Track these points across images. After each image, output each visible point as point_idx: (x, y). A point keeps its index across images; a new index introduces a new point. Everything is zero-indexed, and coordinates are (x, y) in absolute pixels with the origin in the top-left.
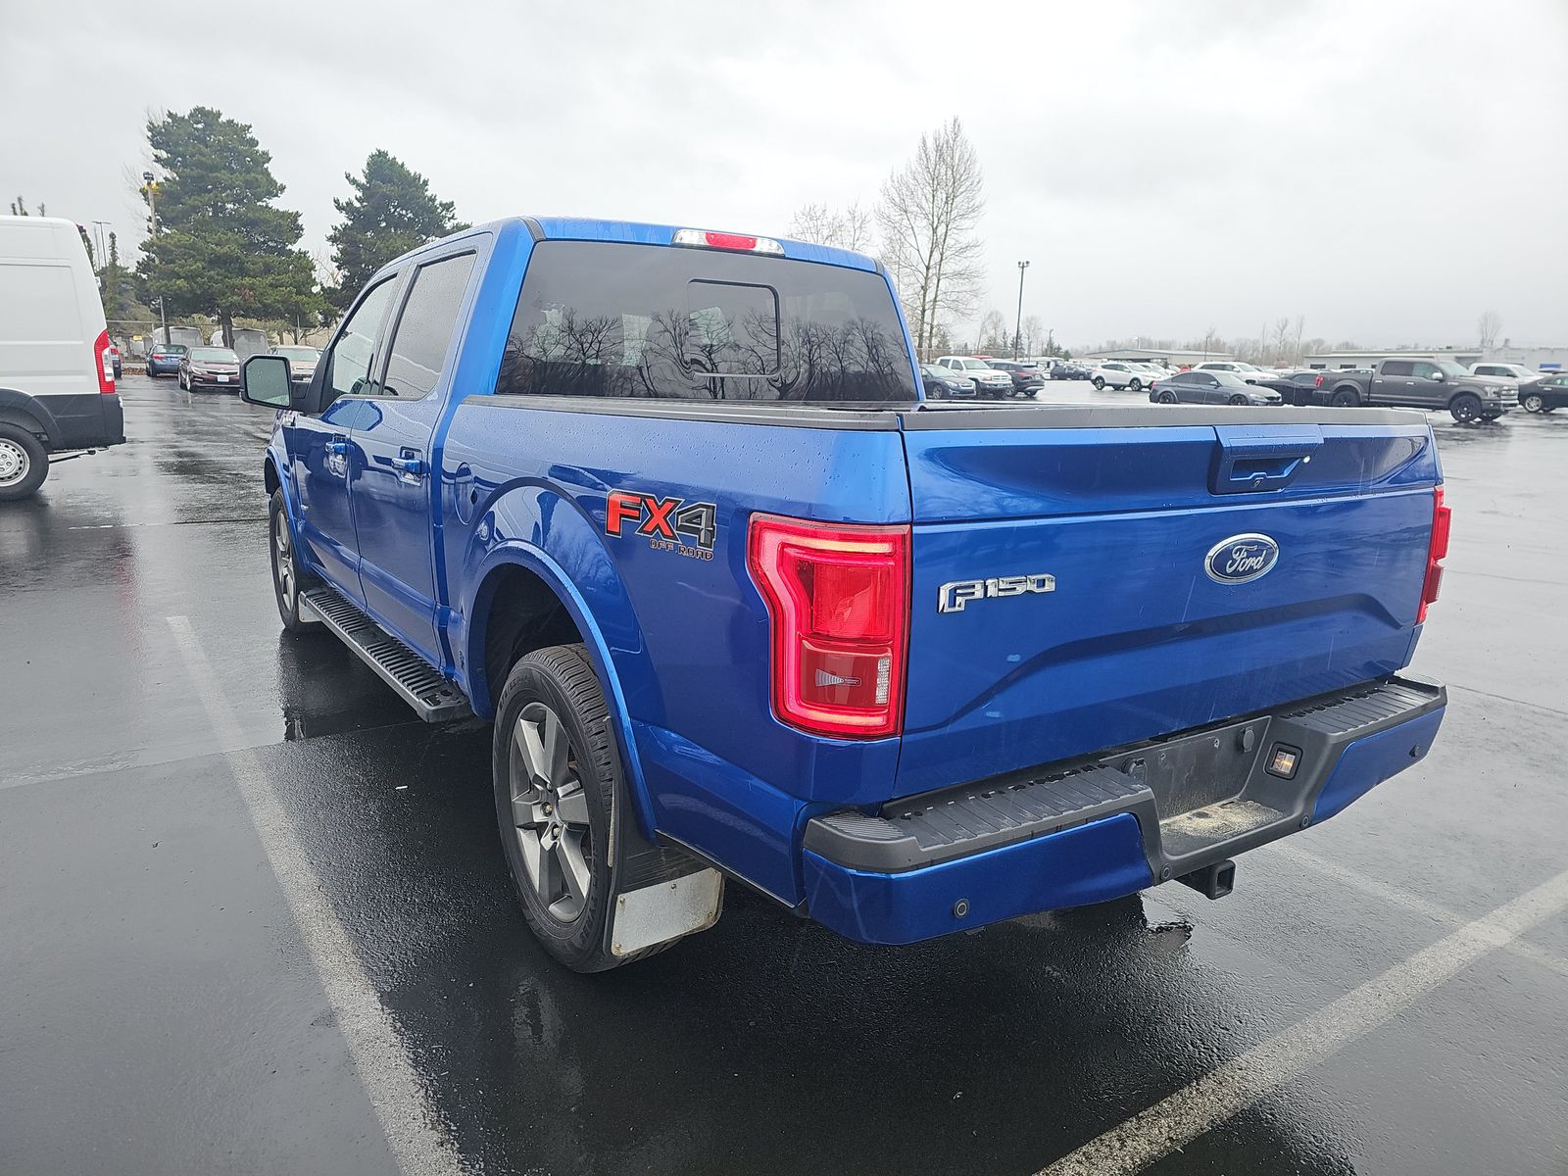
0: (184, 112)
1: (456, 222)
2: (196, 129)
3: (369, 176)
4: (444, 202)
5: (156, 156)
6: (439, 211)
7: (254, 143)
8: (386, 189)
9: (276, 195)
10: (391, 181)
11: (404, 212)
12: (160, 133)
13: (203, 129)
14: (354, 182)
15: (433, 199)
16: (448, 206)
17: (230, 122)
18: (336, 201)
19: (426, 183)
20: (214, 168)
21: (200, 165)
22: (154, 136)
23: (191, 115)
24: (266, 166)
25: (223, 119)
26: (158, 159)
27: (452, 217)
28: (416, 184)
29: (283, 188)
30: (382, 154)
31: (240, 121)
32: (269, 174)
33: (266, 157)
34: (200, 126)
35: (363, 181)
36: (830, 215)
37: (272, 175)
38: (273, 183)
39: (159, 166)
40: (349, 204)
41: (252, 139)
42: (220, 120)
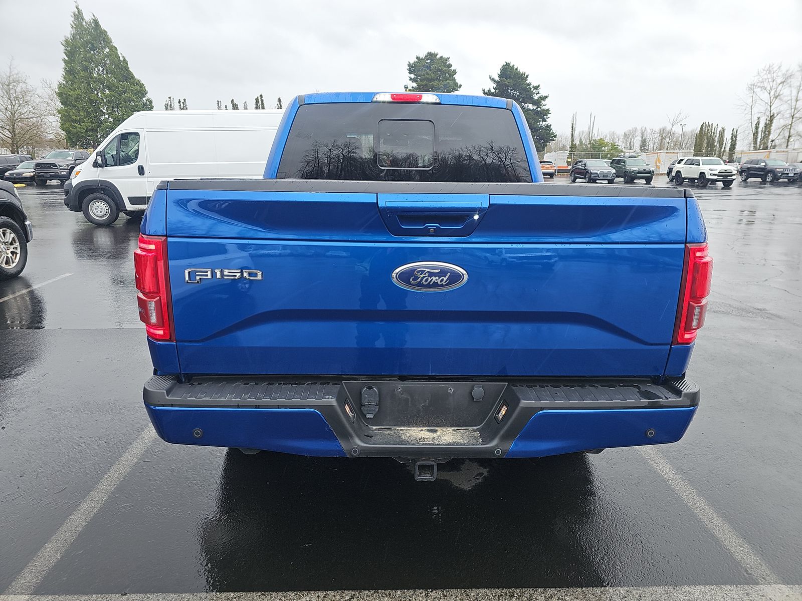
0: (422, 55)
1: (540, 95)
2: (427, 63)
3: (500, 76)
4: (535, 86)
5: (410, 77)
6: (532, 90)
7: (450, 66)
8: (507, 82)
9: (457, 90)
10: (510, 77)
11: (515, 92)
12: (412, 67)
13: (430, 62)
14: (493, 80)
15: (529, 85)
16: (536, 88)
17: (441, 57)
18: (483, 90)
19: (527, 76)
20: (432, 80)
21: (427, 79)
22: (410, 68)
23: (426, 56)
24: (454, 76)
25: (438, 56)
26: (411, 79)
27: (538, 93)
28: (522, 77)
29: (460, 86)
30: (508, 64)
31: (445, 56)
32: (455, 80)
33: (455, 72)
34: (429, 61)
35: (497, 78)
36: (784, 70)
37: (457, 81)
38: (456, 84)
39: (411, 82)
40: (489, 91)
41: (449, 64)
42: (437, 57)
